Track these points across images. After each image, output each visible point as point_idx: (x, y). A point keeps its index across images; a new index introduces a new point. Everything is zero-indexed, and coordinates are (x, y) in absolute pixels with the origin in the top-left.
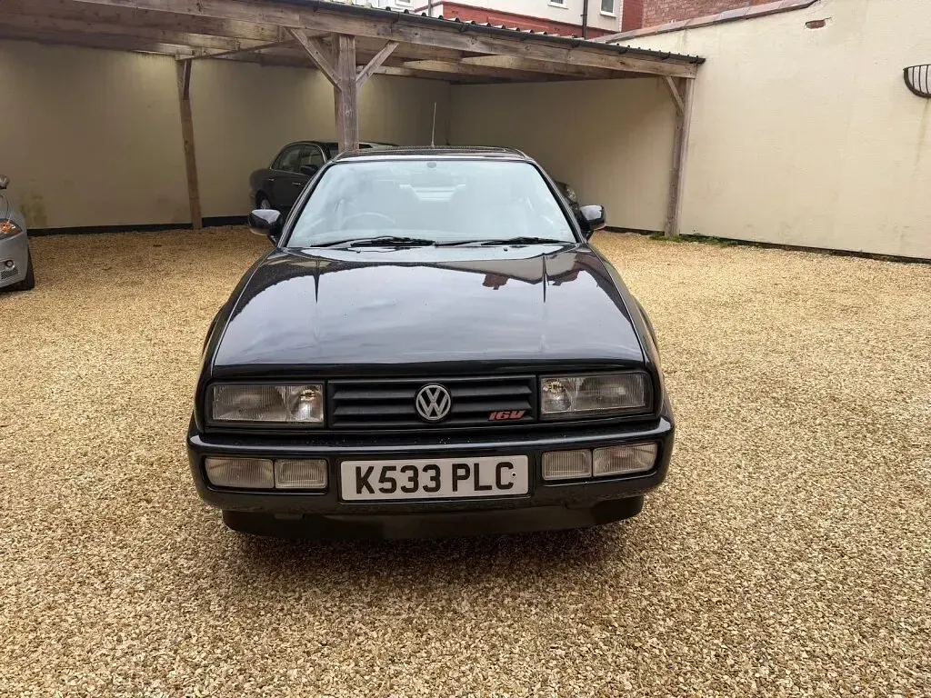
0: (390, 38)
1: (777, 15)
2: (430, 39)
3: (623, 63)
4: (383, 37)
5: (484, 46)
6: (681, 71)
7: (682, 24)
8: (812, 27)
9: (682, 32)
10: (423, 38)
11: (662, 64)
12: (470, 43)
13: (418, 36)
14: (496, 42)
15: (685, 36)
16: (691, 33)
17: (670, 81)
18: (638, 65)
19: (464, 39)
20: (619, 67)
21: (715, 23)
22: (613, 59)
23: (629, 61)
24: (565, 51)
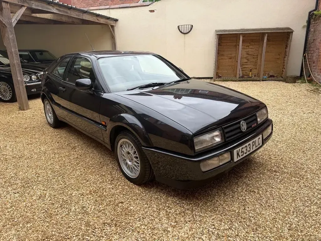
0: (23, 4)
1: (140, 7)
2: (38, 6)
3: (98, 20)
4: (20, 4)
5: (57, 10)
6: (112, 23)
7: (108, 7)
8: (151, 12)
9: (108, 10)
10: (35, 5)
11: (108, 21)
12: (52, 9)
13: (34, 4)
14: (61, 9)
15: (109, 11)
16: (111, 10)
17: (110, 26)
18: (102, 21)
19: (50, 7)
20: (97, 21)
21: (120, 8)
22: (95, 18)
23: (99, 19)
24: (81, 14)
